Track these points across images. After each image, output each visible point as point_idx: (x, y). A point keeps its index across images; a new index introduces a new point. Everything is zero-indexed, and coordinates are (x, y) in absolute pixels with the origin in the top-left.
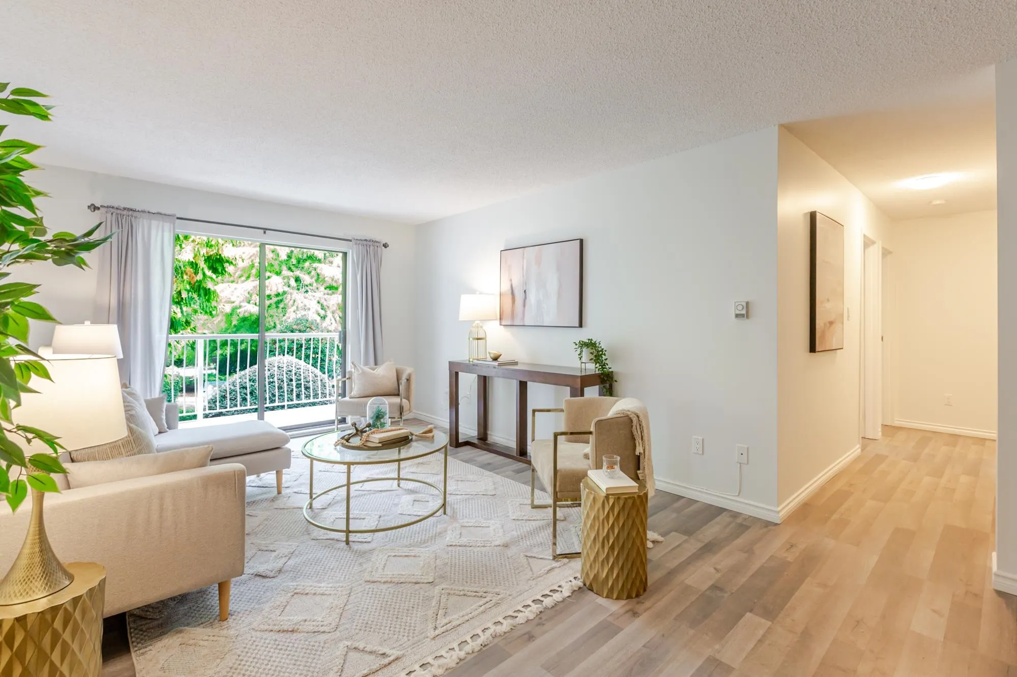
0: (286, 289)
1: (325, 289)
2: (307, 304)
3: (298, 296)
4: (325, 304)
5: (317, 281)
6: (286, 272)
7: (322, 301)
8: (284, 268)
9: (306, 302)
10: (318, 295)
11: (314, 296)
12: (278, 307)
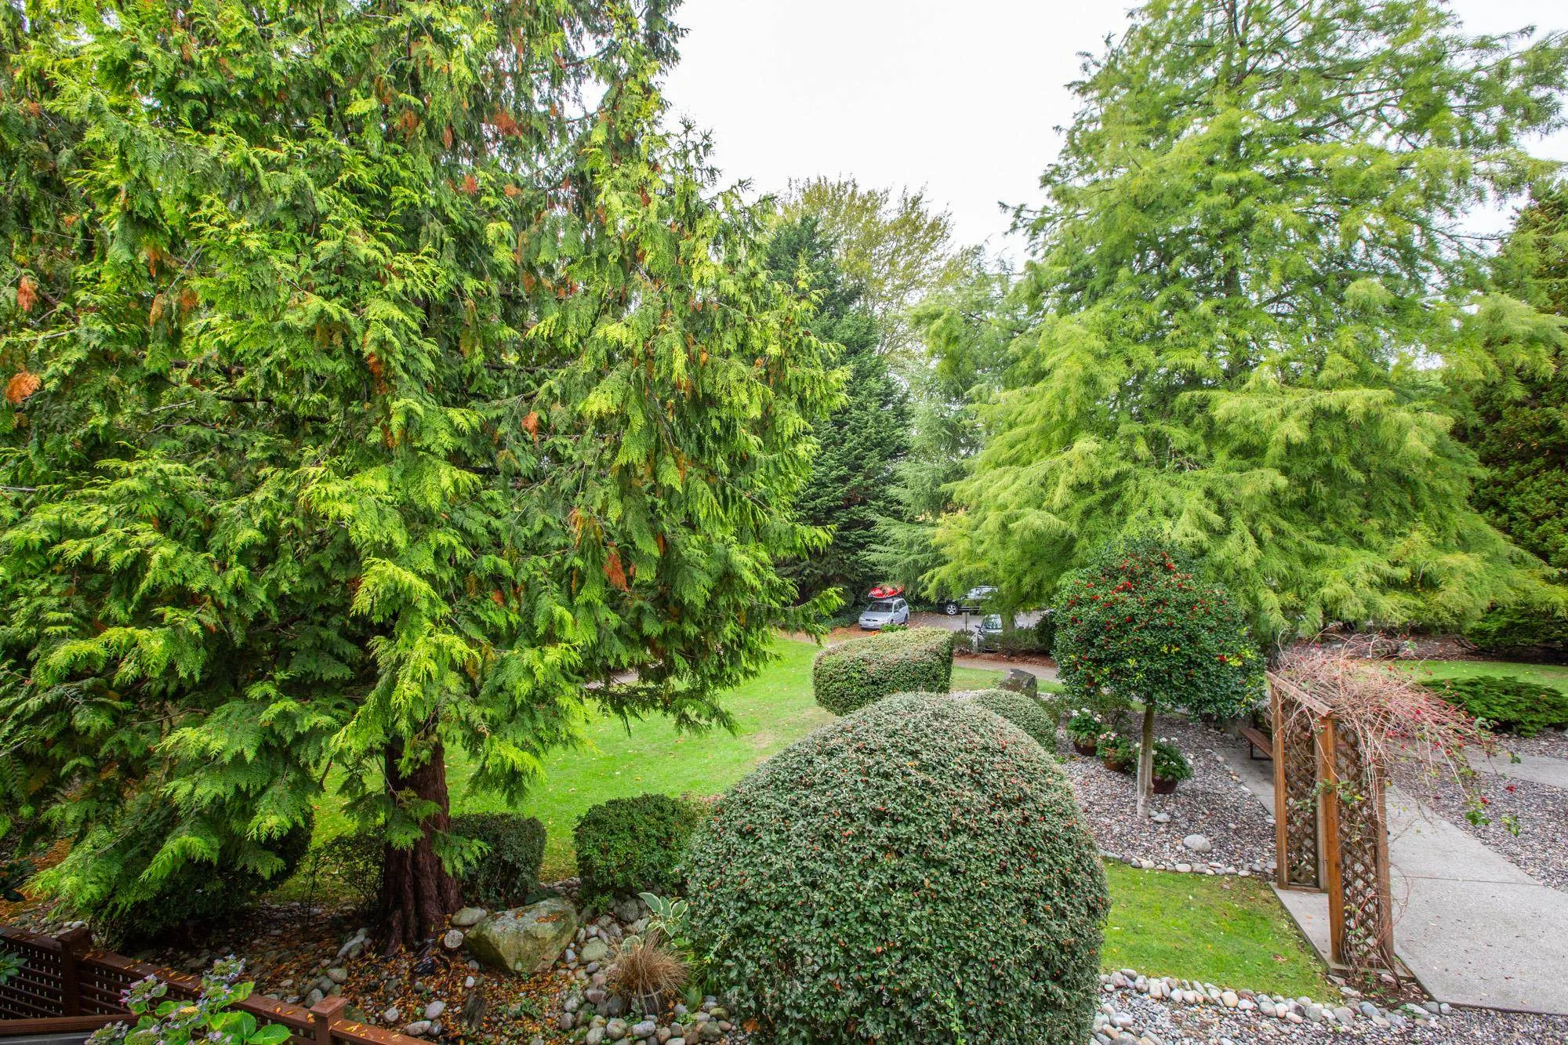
0: (1125, 466)
1: (1231, 456)
2: (1176, 501)
3: (1154, 484)
4: (1227, 496)
5: (1209, 438)
6: (1126, 427)
7: (1221, 489)
8: (1124, 417)
9: (1174, 495)
10: (1210, 474)
11: (1197, 479)
12: (1108, 512)
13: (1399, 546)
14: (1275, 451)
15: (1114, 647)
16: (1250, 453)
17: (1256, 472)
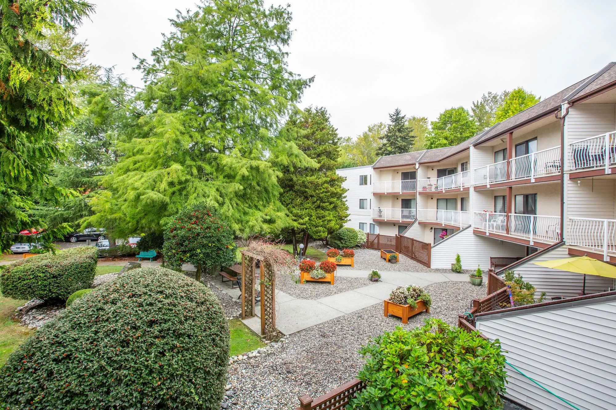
0: (189, 177)
1: (224, 178)
2: (207, 192)
3: (200, 185)
4: (223, 191)
5: (217, 170)
6: (189, 162)
7: (221, 189)
8: (188, 158)
9: (206, 190)
10: (218, 183)
11: (213, 184)
12: (181, 194)
13: (266, 210)
14: (238, 177)
15: (191, 245)
16: (230, 177)
17: (233, 184)
